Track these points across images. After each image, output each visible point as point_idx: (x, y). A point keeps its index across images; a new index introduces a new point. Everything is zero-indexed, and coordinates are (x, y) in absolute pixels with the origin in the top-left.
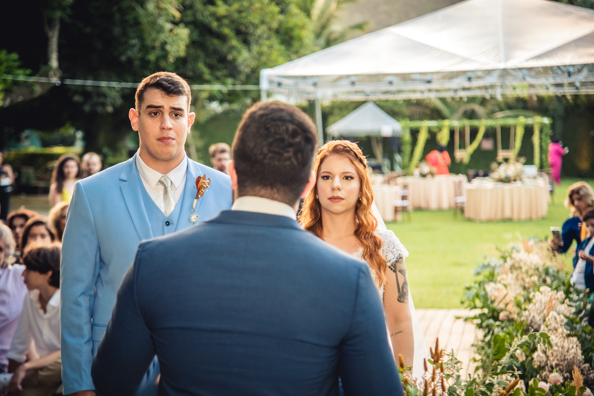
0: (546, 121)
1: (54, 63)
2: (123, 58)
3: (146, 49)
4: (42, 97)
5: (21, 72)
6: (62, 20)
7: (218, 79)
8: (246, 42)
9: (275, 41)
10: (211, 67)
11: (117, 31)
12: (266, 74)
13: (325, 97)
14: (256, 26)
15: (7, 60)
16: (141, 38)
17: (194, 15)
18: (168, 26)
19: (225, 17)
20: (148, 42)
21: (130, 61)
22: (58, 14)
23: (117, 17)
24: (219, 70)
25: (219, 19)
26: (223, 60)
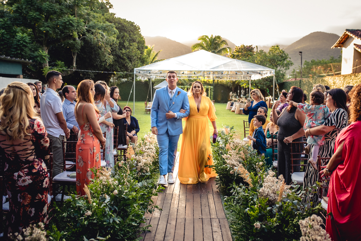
0: (212, 87)
1: (75, 65)
2: (95, 64)
3: (101, 62)
4: (70, 75)
5: (64, 67)
6: (77, 53)
7: (122, 71)
8: (131, 61)
9: (139, 62)
10: (120, 68)
11: (93, 56)
12: (135, 69)
13: (153, 78)
14: (133, 57)
15: (61, 64)
16: (100, 59)
17: (116, 53)
18: (107, 55)
19: (125, 53)
20: (102, 60)
21: (97, 65)
22: (76, 51)
23: (94, 52)
24: (122, 68)
25: (123, 54)
26: (124, 66)
